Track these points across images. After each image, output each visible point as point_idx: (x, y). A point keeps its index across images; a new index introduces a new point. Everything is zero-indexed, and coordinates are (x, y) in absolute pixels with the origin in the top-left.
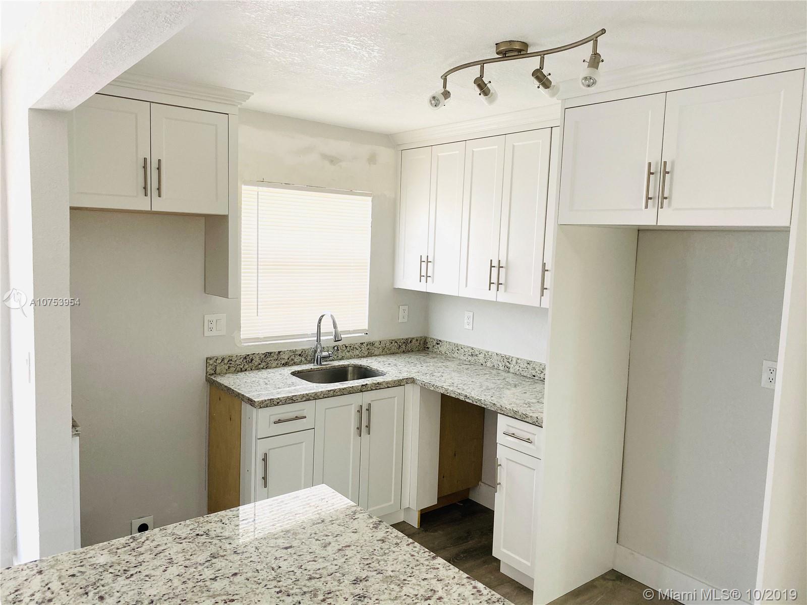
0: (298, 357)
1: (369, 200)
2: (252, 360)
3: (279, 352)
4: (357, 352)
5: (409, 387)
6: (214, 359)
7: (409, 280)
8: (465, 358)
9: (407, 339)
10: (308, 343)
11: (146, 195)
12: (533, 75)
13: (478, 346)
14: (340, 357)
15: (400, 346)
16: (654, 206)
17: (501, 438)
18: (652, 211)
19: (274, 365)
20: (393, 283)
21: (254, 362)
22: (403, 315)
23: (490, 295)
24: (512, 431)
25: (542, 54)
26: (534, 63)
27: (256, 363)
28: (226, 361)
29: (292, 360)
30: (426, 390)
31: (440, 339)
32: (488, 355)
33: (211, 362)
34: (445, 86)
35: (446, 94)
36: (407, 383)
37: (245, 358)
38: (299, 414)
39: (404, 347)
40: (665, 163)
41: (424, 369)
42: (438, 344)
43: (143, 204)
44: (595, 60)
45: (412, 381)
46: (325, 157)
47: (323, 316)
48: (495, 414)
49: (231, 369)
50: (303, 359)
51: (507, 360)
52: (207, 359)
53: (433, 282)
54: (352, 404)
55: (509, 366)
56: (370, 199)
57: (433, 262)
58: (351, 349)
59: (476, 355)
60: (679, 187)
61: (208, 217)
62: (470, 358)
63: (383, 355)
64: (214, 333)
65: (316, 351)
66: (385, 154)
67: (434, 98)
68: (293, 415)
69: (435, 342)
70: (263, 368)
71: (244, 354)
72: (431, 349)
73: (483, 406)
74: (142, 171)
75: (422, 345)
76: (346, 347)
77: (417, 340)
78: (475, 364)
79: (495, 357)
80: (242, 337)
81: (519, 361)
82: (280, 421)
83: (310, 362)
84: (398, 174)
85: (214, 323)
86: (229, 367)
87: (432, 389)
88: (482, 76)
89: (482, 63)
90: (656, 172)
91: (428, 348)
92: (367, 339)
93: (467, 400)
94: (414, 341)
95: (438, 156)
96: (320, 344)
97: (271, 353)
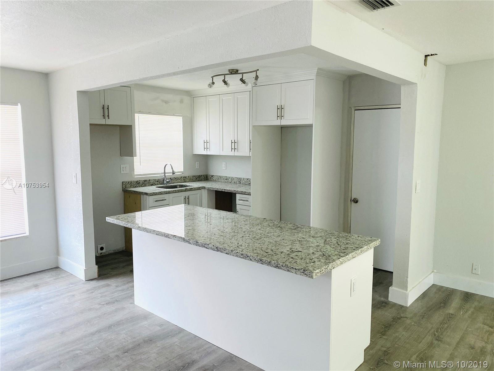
0: (157, 182)
1: (180, 119)
2: (139, 183)
3: (149, 180)
4: (180, 181)
5: (203, 190)
6: (125, 182)
7: (200, 150)
8: (223, 181)
9: (199, 176)
10: (160, 176)
11: (104, 118)
12: (240, 80)
13: (228, 176)
14: (173, 182)
15: (197, 178)
16: (280, 119)
17: (238, 202)
18: (279, 120)
19: (147, 185)
20: (193, 152)
21: (140, 184)
22: (197, 165)
23: (232, 153)
24: (241, 198)
25: (243, 73)
26: (240, 76)
27: (141, 184)
28: (130, 183)
29: (155, 183)
30: (209, 190)
31: (213, 175)
32: (232, 179)
33: (124, 183)
34: (213, 81)
35: (213, 83)
36: (202, 189)
37: (137, 182)
38: (163, 199)
39: (198, 178)
40: (282, 105)
41: (208, 184)
42: (212, 177)
43: (103, 122)
44: (257, 78)
45: (204, 188)
46: (163, 101)
47: (166, 165)
48: (235, 194)
49: (132, 186)
50: (159, 183)
51: (240, 179)
52: (123, 182)
53: (209, 150)
54: (182, 196)
55: (240, 181)
56: (181, 117)
57: (209, 142)
58: (176, 179)
59: (228, 179)
60: (286, 112)
61: (121, 126)
62: (225, 181)
63: (190, 182)
64: (125, 172)
65: (164, 180)
66: (186, 99)
67: (209, 85)
68: (161, 199)
69: (211, 176)
70: (143, 186)
71: (136, 180)
72: (209, 179)
73: (231, 192)
74: (102, 110)
75: (205, 178)
76: (175, 178)
77: (203, 176)
78: (228, 182)
79: (235, 179)
80: (135, 174)
81: (244, 179)
82: (157, 201)
83: (161, 184)
84: (192, 107)
85: (124, 168)
86: (131, 186)
87: (212, 189)
88: (225, 79)
89: (225, 75)
90: (280, 108)
91: (208, 179)
92: (183, 175)
93: (225, 191)
94: (202, 176)
95: (209, 100)
96: (165, 177)
97: (146, 180)
